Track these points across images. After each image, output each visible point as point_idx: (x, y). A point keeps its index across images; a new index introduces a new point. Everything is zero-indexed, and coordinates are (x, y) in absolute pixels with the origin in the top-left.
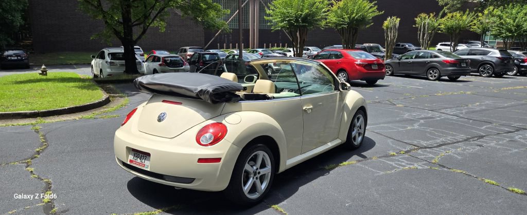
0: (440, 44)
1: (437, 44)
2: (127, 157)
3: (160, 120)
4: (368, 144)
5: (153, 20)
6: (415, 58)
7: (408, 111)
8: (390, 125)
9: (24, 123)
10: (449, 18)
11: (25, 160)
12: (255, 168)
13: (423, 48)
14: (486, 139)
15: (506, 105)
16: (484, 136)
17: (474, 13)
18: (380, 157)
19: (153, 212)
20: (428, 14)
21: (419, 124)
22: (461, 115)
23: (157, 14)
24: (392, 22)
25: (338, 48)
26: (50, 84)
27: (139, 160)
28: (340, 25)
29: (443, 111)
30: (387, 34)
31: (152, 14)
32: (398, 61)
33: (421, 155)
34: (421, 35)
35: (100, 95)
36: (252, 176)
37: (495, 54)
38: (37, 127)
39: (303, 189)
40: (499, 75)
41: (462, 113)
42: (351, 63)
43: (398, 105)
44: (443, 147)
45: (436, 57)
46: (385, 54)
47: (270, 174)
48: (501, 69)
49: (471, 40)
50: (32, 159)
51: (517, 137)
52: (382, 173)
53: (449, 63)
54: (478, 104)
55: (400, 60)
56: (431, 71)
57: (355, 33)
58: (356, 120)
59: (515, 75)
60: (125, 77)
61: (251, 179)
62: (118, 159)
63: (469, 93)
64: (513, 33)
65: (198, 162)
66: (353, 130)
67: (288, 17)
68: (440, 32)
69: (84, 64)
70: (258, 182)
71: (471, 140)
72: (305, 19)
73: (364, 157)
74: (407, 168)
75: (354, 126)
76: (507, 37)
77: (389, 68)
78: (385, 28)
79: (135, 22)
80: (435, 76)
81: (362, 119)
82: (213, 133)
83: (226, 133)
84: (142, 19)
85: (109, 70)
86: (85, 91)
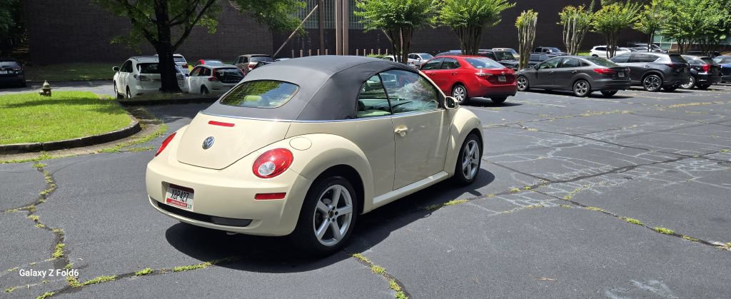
0: (595, 47)
1: (592, 48)
2: (164, 195)
3: (205, 147)
4: (484, 178)
5: (199, 17)
6: (558, 66)
7: (543, 136)
8: (516, 155)
9: (22, 160)
10: (604, 12)
11: (26, 206)
12: (331, 207)
13: (570, 54)
14: (637, 170)
15: (672, 127)
16: (636, 166)
17: (637, 4)
18: (497, 195)
19: (199, 266)
20: (577, 7)
21: (554, 152)
22: (611, 141)
23: (204, 10)
24: (527, 18)
25: (455, 55)
26: (56, 107)
27: (179, 199)
28: (458, 22)
29: (588, 136)
30: (521, 35)
31: (197, 9)
32: (534, 71)
33: (550, 190)
34: (568, 35)
35: (126, 120)
36: (327, 216)
37: (665, 60)
38: (41, 164)
39: (395, 234)
40: (669, 89)
41: (612, 138)
42: (471, 75)
43: (530, 130)
44: (581, 180)
45: (586, 64)
46: (519, 62)
47: (351, 215)
48: (672, 81)
49: (637, 42)
50: (36, 204)
51: (678, 167)
52: (497, 213)
53: (602, 72)
54: (635, 126)
55: (537, 69)
56: (579, 84)
57: (478, 32)
58: (467, 147)
59: (692, 88)
60: (160, 96)
61: (326, 221)
62: (151, 198)
63: (626, 112)
64: (692, 31)
65: (256, 198)
66: (464, 160)
67: (386, 12)
68: (593, 31)
69: (104, 80)
70: (335, 225)
71: (618, 171)
72: (409, 15)
73: (478, 194)
74: (530, 206)
75: (465, 155)
76: (683, 37)
77: (524, 81)
78: (518, 27)
79: (173, 20)
80: (584, 91)
81: (475, 145)
82: (275, 162)
83: (292, 162)
84: (183, 16)
85: (138, 88)
86: (106, 115)
